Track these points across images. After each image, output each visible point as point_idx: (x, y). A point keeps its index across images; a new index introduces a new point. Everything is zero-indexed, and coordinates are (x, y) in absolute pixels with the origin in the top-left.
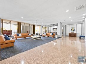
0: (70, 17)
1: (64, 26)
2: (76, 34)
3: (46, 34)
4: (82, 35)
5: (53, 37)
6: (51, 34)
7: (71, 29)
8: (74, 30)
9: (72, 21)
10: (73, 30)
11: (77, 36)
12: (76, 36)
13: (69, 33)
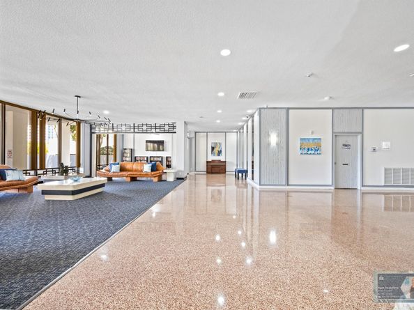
0: (219, 111)
1: (193, 135)
2: (225, 165)
3: (122, 169)
4: (240, 168)
5: (156, 180)
6: (147, 168)
7: (213, 149)
8: (221, 151)
9: (218, 121)
10: (216, 150)
11: (227, 170)
12: (225, 173)
13: (207, 162)
